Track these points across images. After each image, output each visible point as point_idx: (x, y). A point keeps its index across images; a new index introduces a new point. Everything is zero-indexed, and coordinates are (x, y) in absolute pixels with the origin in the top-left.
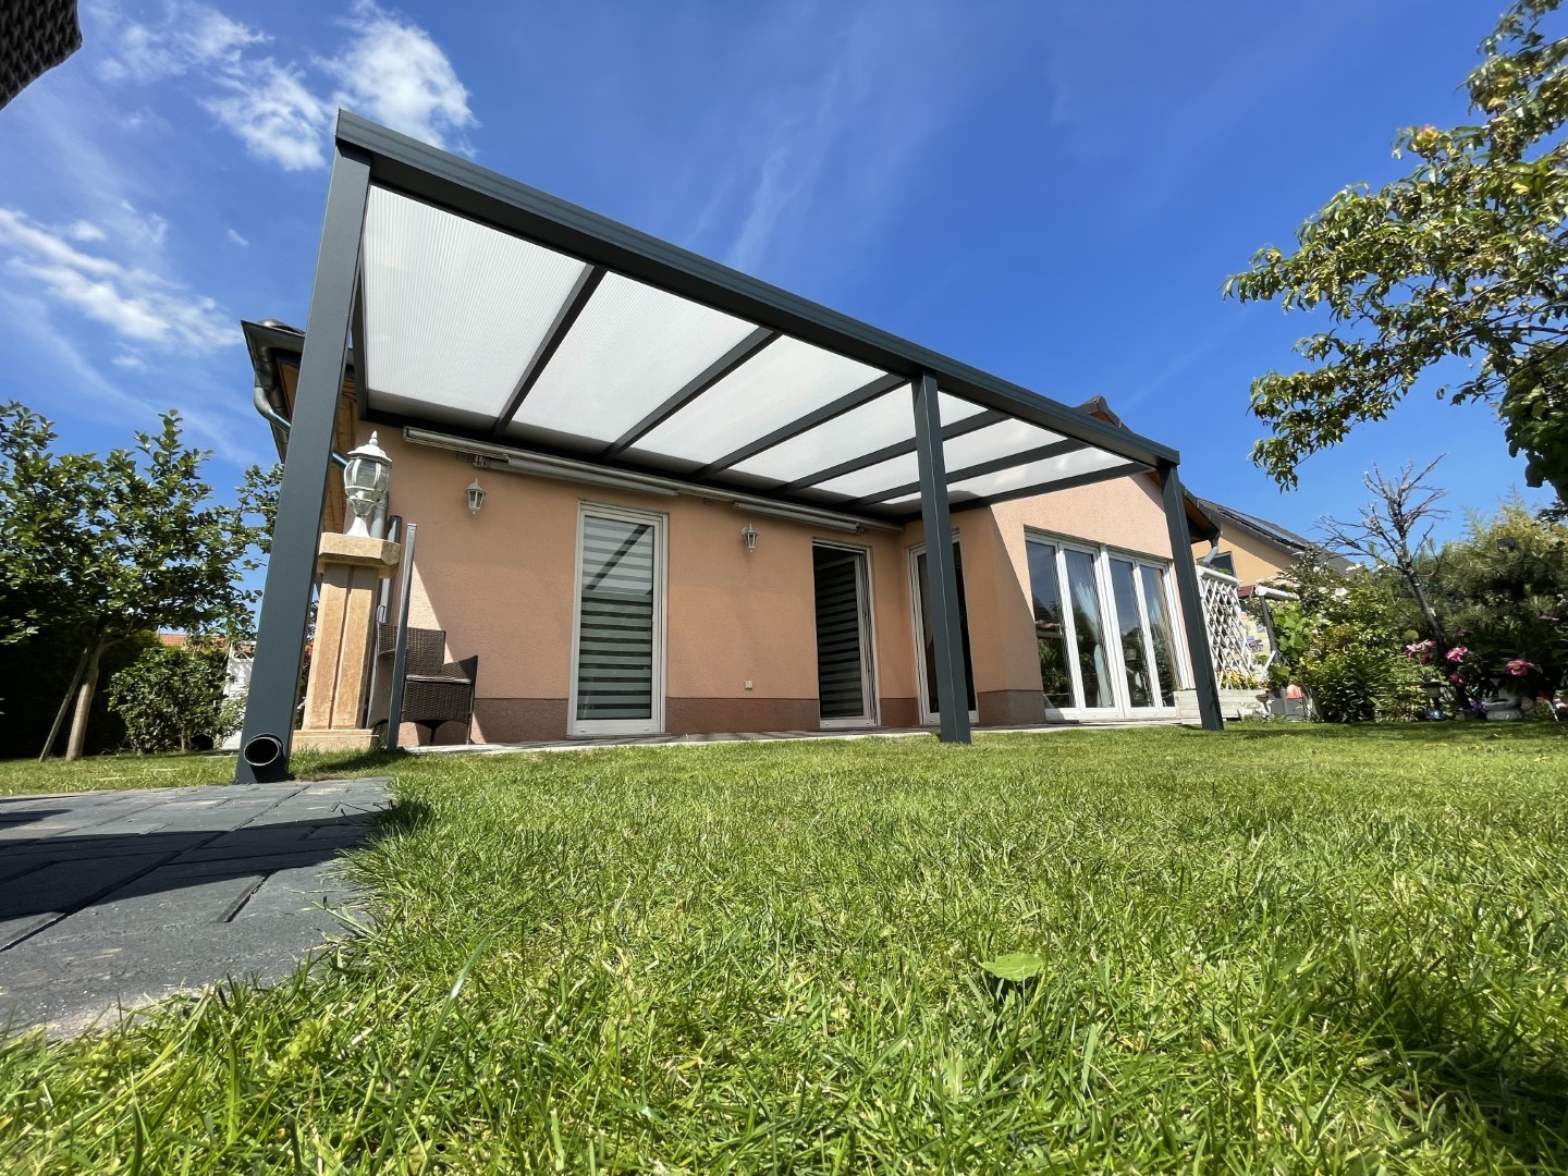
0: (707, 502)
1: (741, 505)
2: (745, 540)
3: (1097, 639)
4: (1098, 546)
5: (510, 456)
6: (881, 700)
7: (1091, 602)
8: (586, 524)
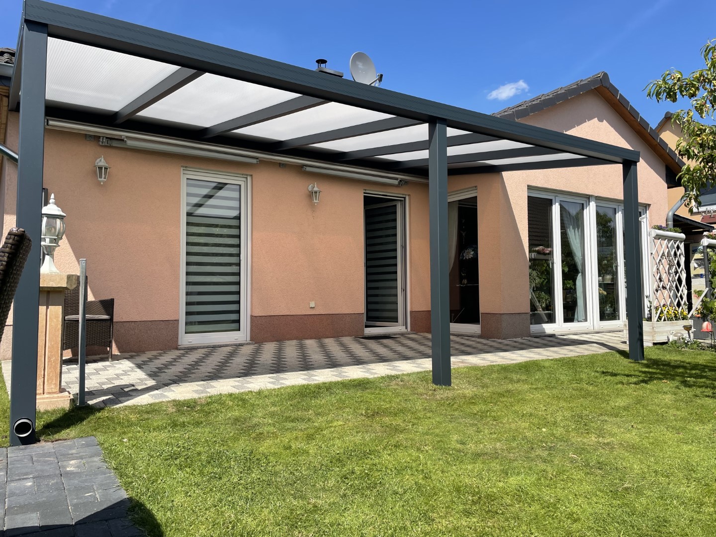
0: (282, 165)
1: (308, 169)
2: (311, 195)
3: (580, 268)
4: (588, 198)
5: (127, 137)
6: (411, 312)
7: (578, 241)
8: (188, 185)
